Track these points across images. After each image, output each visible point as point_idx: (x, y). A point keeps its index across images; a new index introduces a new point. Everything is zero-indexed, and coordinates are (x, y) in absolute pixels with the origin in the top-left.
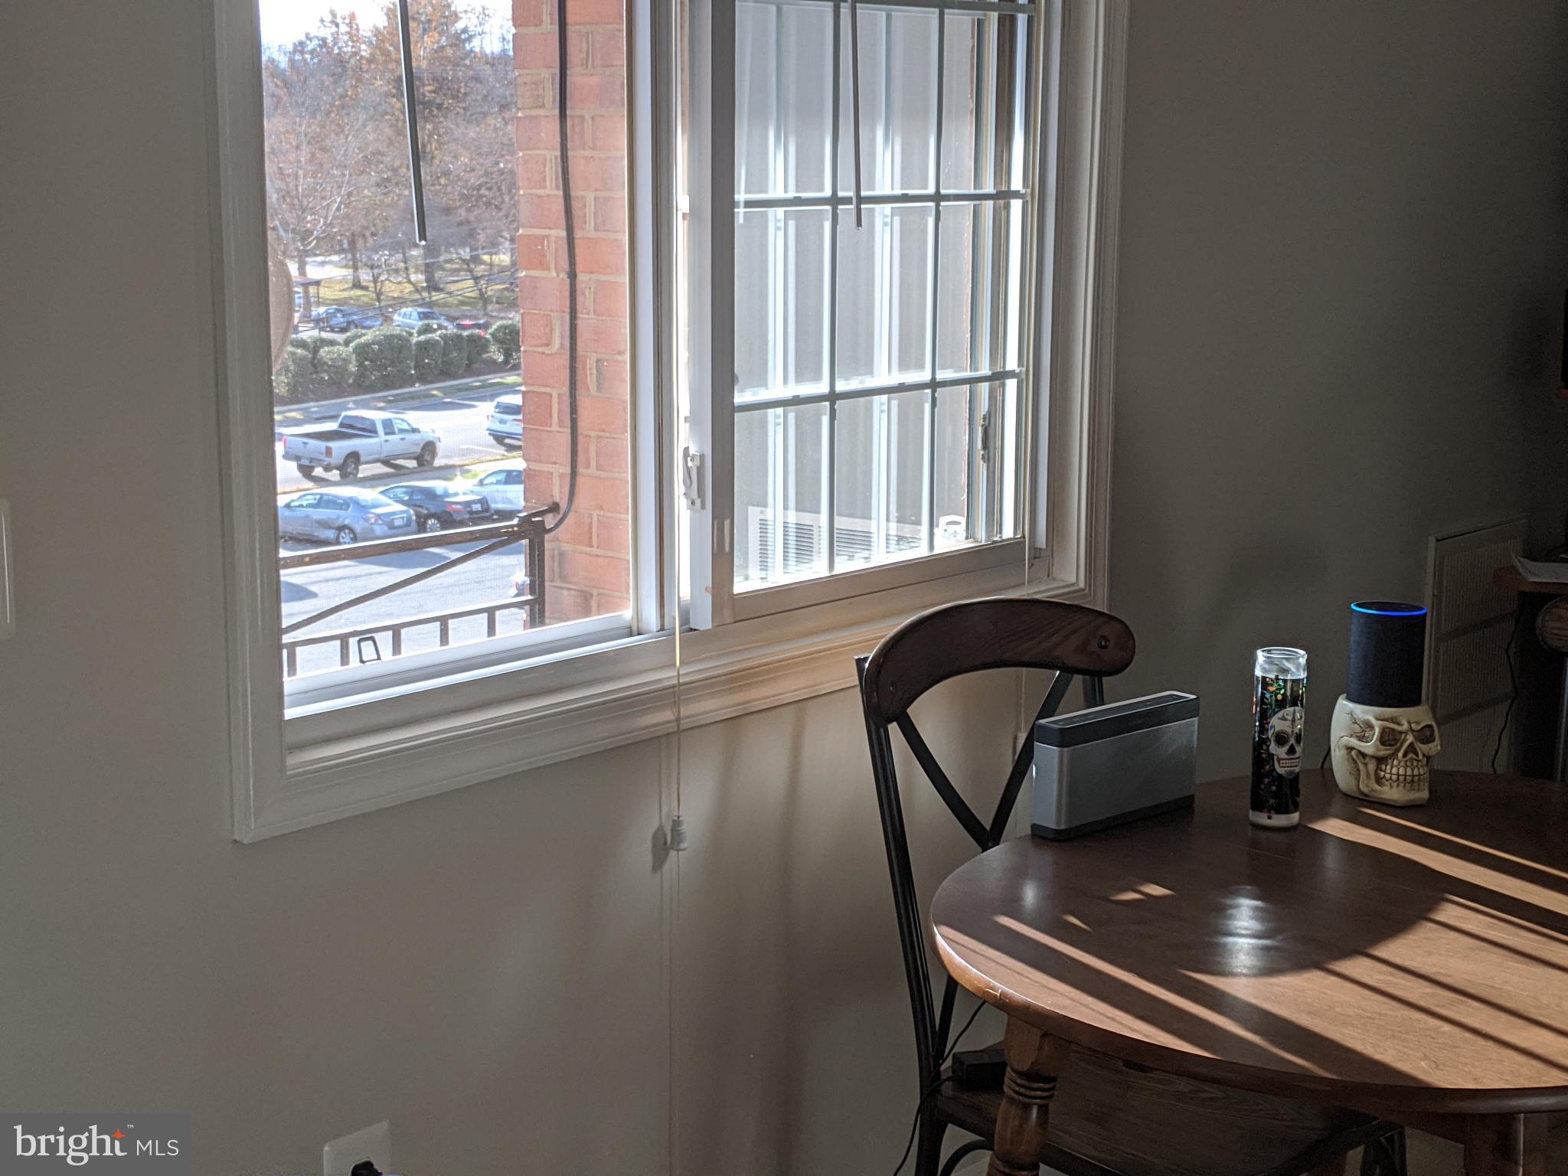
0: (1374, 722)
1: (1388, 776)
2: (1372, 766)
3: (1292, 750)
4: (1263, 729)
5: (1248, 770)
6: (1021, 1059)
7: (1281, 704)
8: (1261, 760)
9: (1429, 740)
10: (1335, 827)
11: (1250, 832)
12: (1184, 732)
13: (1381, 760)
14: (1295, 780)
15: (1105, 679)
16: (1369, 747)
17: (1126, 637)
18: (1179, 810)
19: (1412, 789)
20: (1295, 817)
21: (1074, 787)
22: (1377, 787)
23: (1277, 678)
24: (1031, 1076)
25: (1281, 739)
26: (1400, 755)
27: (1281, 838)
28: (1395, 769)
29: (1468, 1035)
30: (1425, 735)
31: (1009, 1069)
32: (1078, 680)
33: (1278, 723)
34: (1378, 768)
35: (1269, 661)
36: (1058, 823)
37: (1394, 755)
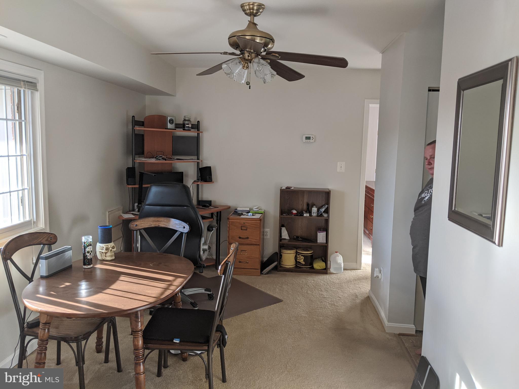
0: (104, 247)
1: (107, 256)
2: (104, 254)
3: (90, 254)
4: (85, 251)
5: (82, 258)
6: (43, 320)
7: (88, 246)
8: (85, 256)
10: (99, 266)
11: (83, 270)
12: (69, 253)
13: (106, 253)
14: (91, 259)
15: (52, 245)
16: (104, 251)
17: (55, 237)
18: (70, 267)
19: (112, 257)
20: (92, 266)
21: (49, 267)
22: (106, 258)
23: (87, 242)
24: (46, 323)
25: (88, 252)
26: (109, 251)
27: (89, 270)
28: (109, 254)
29: (129, 299)
30: (113, 248)
31: (41, 323)
32: (46, 246)
33: (87, 249)
34: (106, 254)
35: (85, 239)
36: (46, 274)
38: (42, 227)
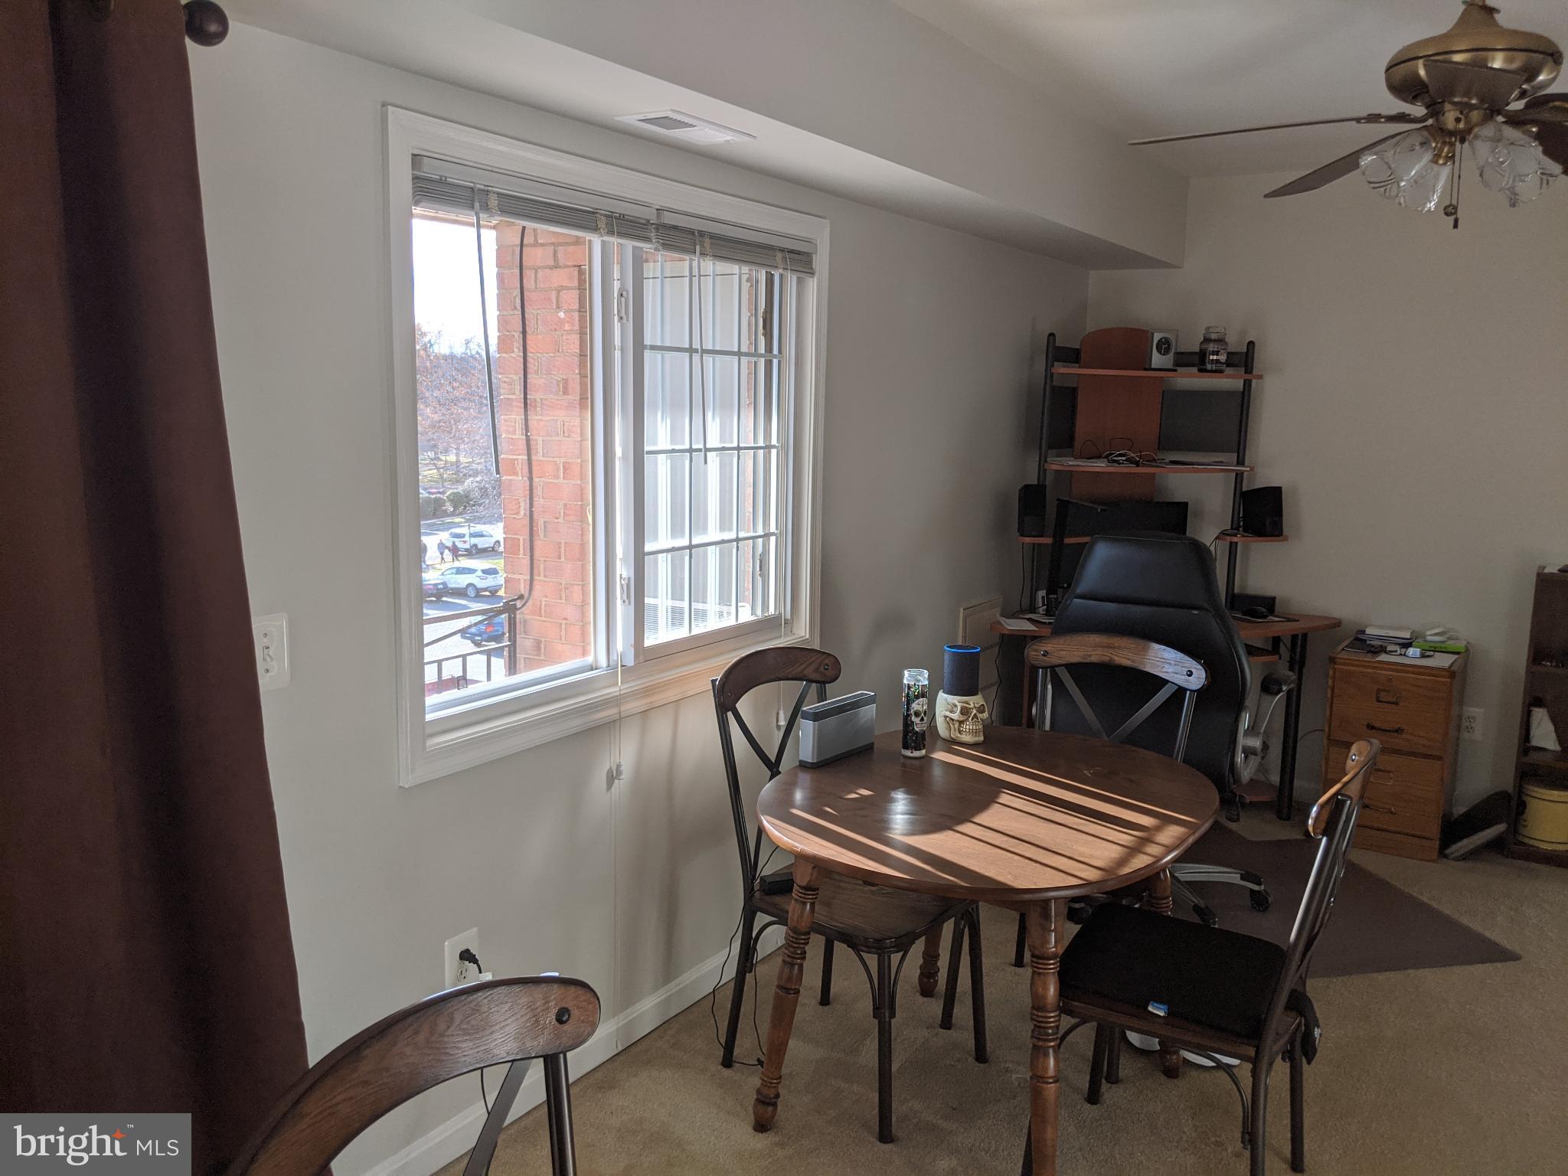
0: (957, 703)
1: (964, 730)
2: (957, 726)
3: (922, 719)
4: (908, 709)
5: (901, 727)
6: (802, 878)
7: (917, 697)
8: (907, 724)
9: (983, 712)
10: (940, 755)
11: (902, 760)
12: (869, 711)
13: (961, 722)
14: (923, 734)
15: (827, 685)
16: (956, 716)
17: (837, 663)
18: (868, 749)
19: (976, 736)
20: (924, 752)
21: (820, 740)
22: (959, 735)
23: (915, 684)
24: (807, 888)
25: (917, 714)
26: (970, 719)
27: (917, 762)
28: (968, 726)
29: (1027, 861)
30: (981, 710)
31: (795, 885)
32: (814, 685)
33: (916, 706)
34: (960, 726)
35: (910, 676)
36: (813, 759)
37: (967, 720)
38: (804, 634)
